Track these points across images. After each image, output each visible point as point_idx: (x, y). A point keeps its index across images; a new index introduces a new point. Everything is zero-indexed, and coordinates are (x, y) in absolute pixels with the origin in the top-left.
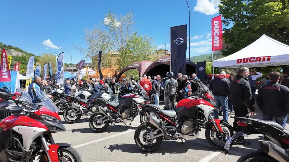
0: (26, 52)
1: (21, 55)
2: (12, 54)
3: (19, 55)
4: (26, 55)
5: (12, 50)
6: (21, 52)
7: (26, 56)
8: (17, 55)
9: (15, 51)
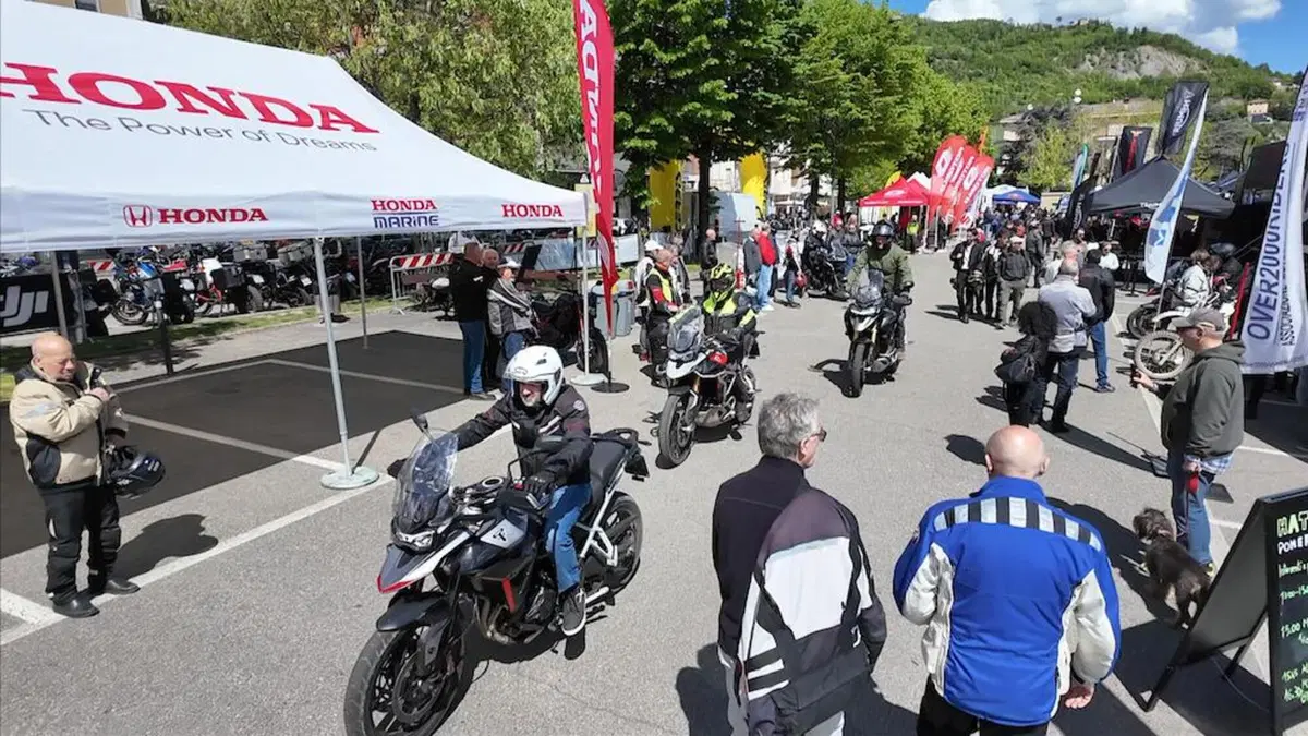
0: (1206, 51)
1: (1181, 70)
2: (1141, 71)
3: (1169, 73)
4: (1205, 68)
5: (1148, 49)
6: (1181, 57)
7: (1204, 72)
8: (1166, 70)
9: (1159, 54)
